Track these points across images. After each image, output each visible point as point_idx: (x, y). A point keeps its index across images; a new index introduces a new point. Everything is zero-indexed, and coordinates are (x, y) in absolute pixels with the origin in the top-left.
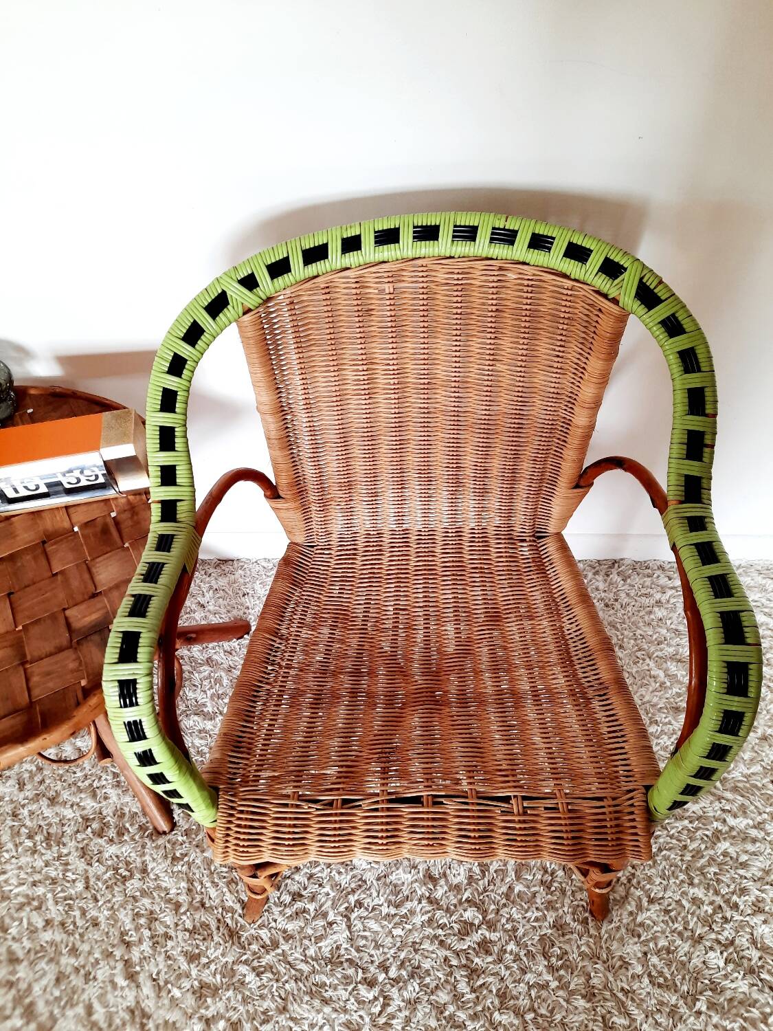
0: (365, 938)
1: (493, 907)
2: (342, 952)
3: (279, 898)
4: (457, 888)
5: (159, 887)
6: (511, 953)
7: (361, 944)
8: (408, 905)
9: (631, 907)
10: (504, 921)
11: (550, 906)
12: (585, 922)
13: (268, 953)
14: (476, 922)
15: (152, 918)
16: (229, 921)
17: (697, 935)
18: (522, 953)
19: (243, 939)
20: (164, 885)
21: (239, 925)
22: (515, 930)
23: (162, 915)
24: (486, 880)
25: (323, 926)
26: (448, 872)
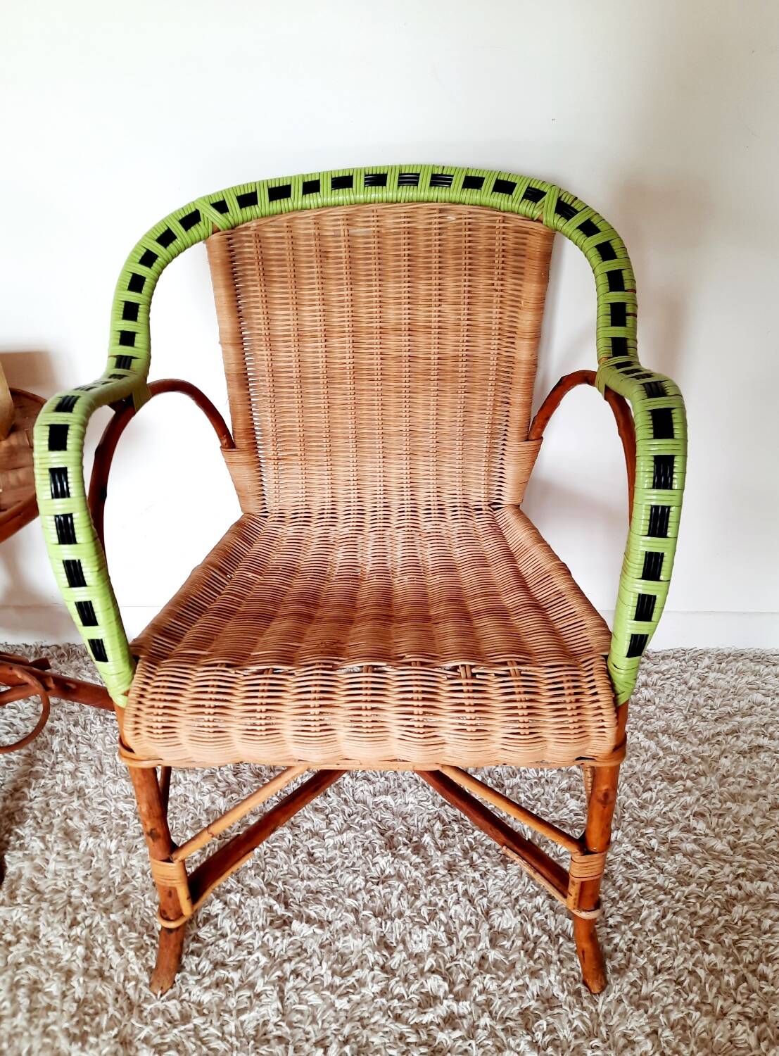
0: (301, 1012)
1: (462, 976)
2: (271, 1027)
3: (197, 966)
4: (419, 957)
5: (50, 955)
6: (485, 1028)
7: (295, 1019)
8: (358, 974)
9: (633, 975)
10: (475, 992)
11: (534, 974)
12: (578, 993)
13: (175, 1027)
14: (441, 994)
15: (35, 988)
16: (131, 992)
17: (718, 1008)
18: (499, 1027)
19: (145, 1014)
20: (57, 950)
21: (143, 996)
22: (489, 1003)
23: (47, 985)
24: (454, 947)
25: (249, 997)
26: (407, 938)
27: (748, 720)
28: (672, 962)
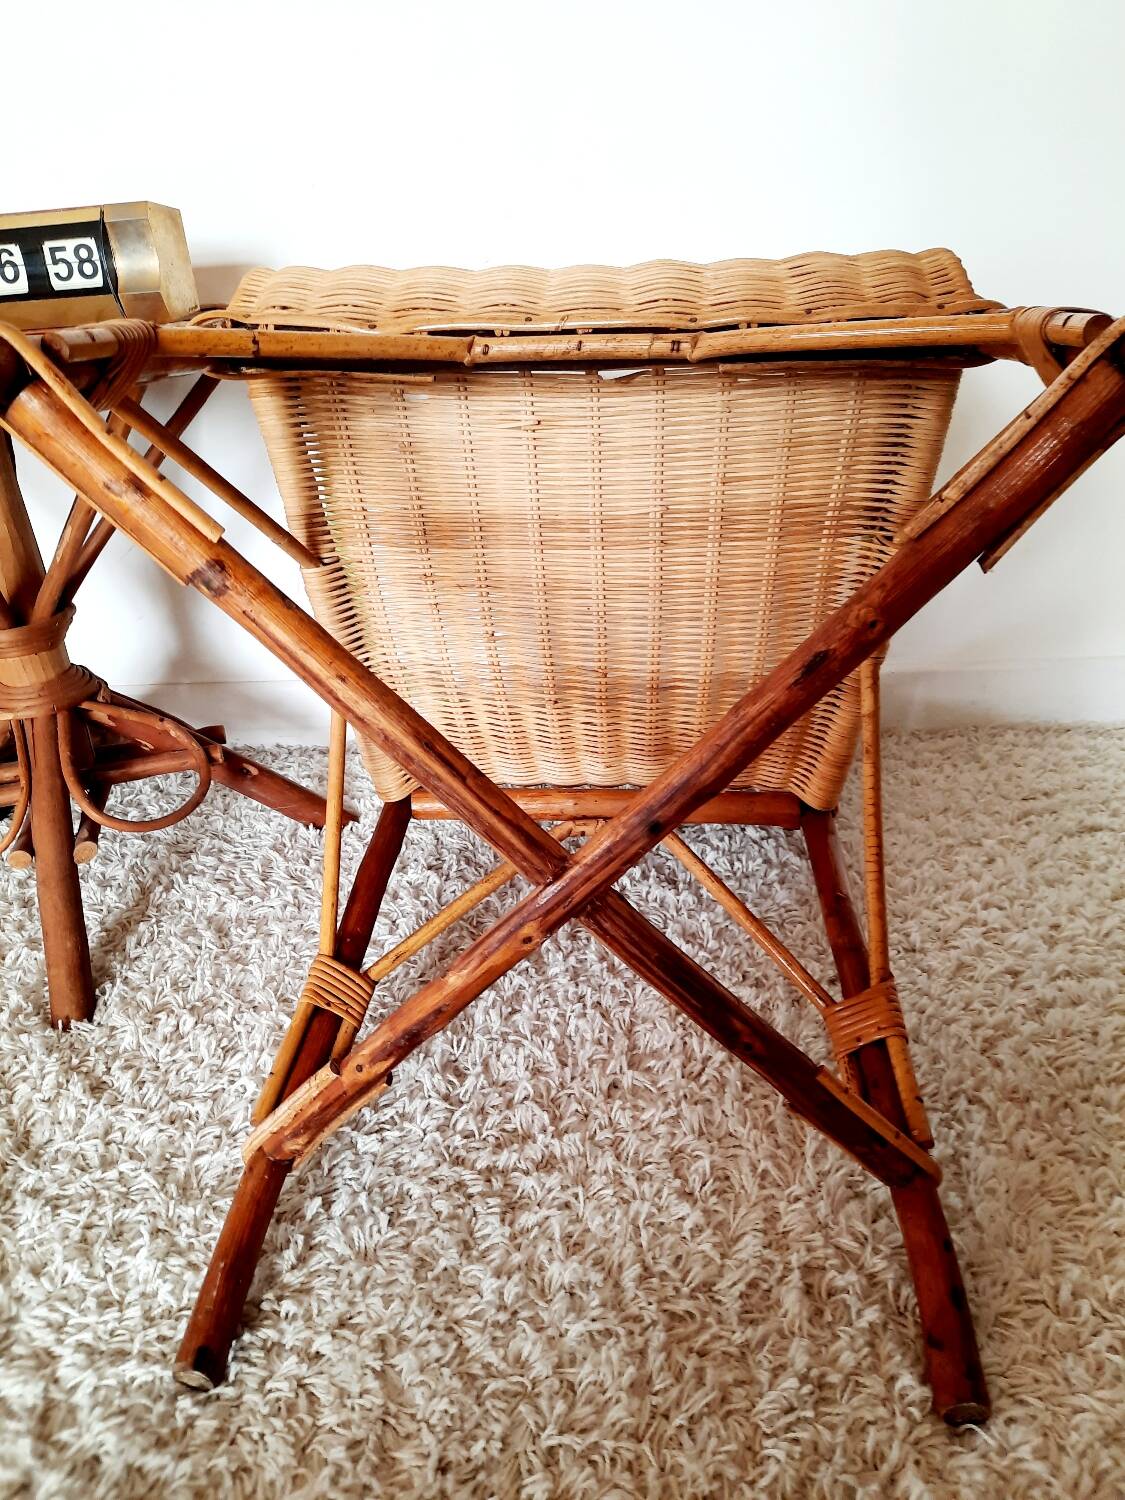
24: (568, 1071)
25: (218, 1137)
26: (493, 1060)
27: (1077, 796)
28: (935, 1085)
